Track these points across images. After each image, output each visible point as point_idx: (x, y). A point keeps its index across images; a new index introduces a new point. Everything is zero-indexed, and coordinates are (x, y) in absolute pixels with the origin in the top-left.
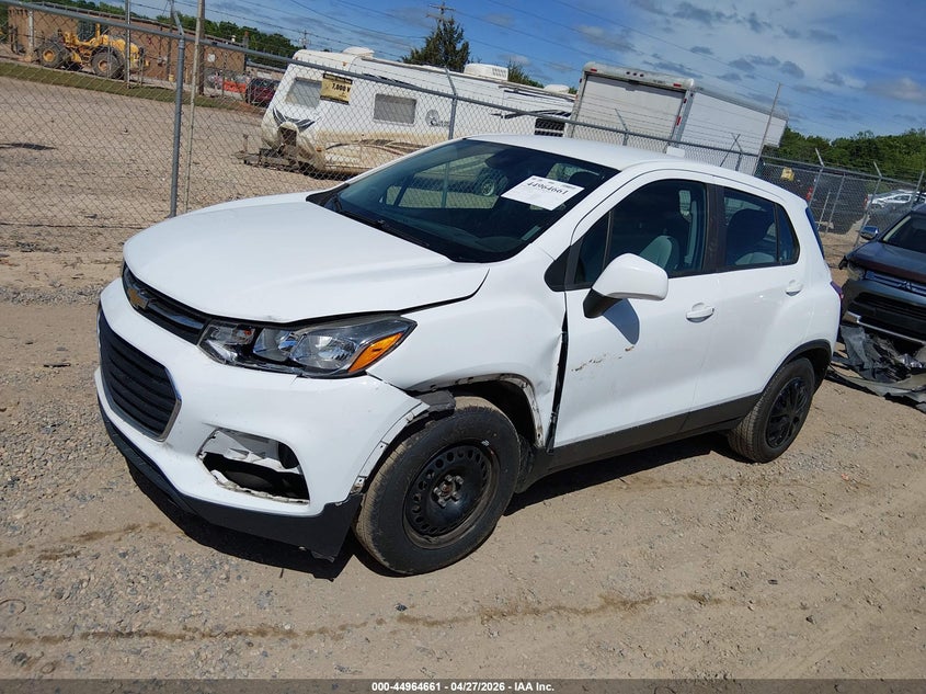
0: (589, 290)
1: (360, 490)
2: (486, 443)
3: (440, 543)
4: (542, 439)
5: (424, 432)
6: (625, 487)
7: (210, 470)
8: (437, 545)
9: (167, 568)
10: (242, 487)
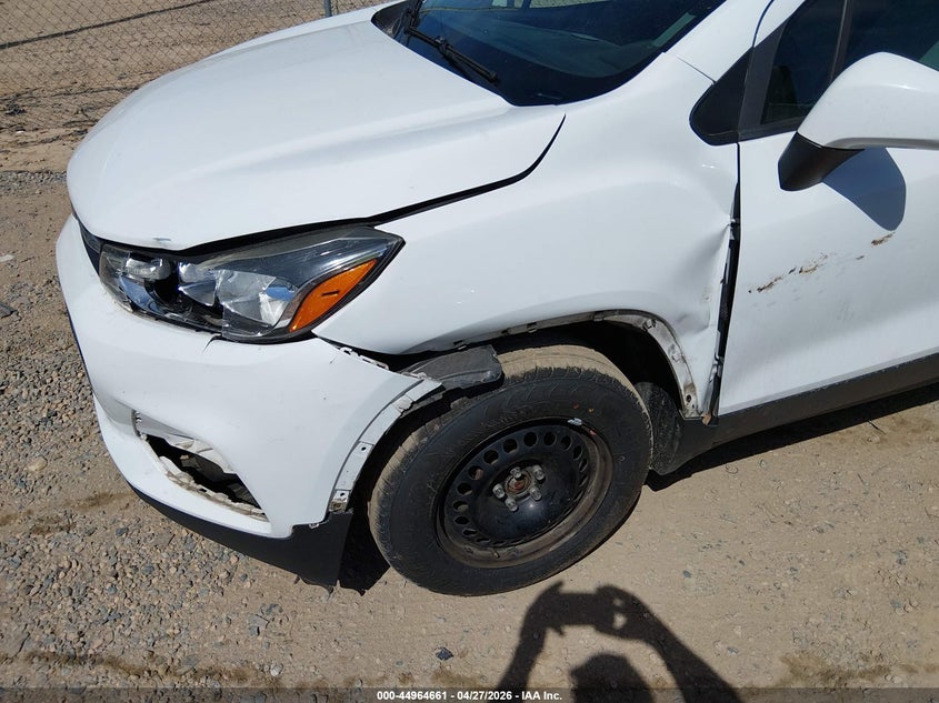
0: (790, 135)
1: (343, 508)
2: (577, 422)
3: (514, 558)
4: (695, 403)
5: (447, 418)
6: (877, 439)
7: (159, 456)
8: (509, 560)
9: (164, 555)
10: (197, 482)
